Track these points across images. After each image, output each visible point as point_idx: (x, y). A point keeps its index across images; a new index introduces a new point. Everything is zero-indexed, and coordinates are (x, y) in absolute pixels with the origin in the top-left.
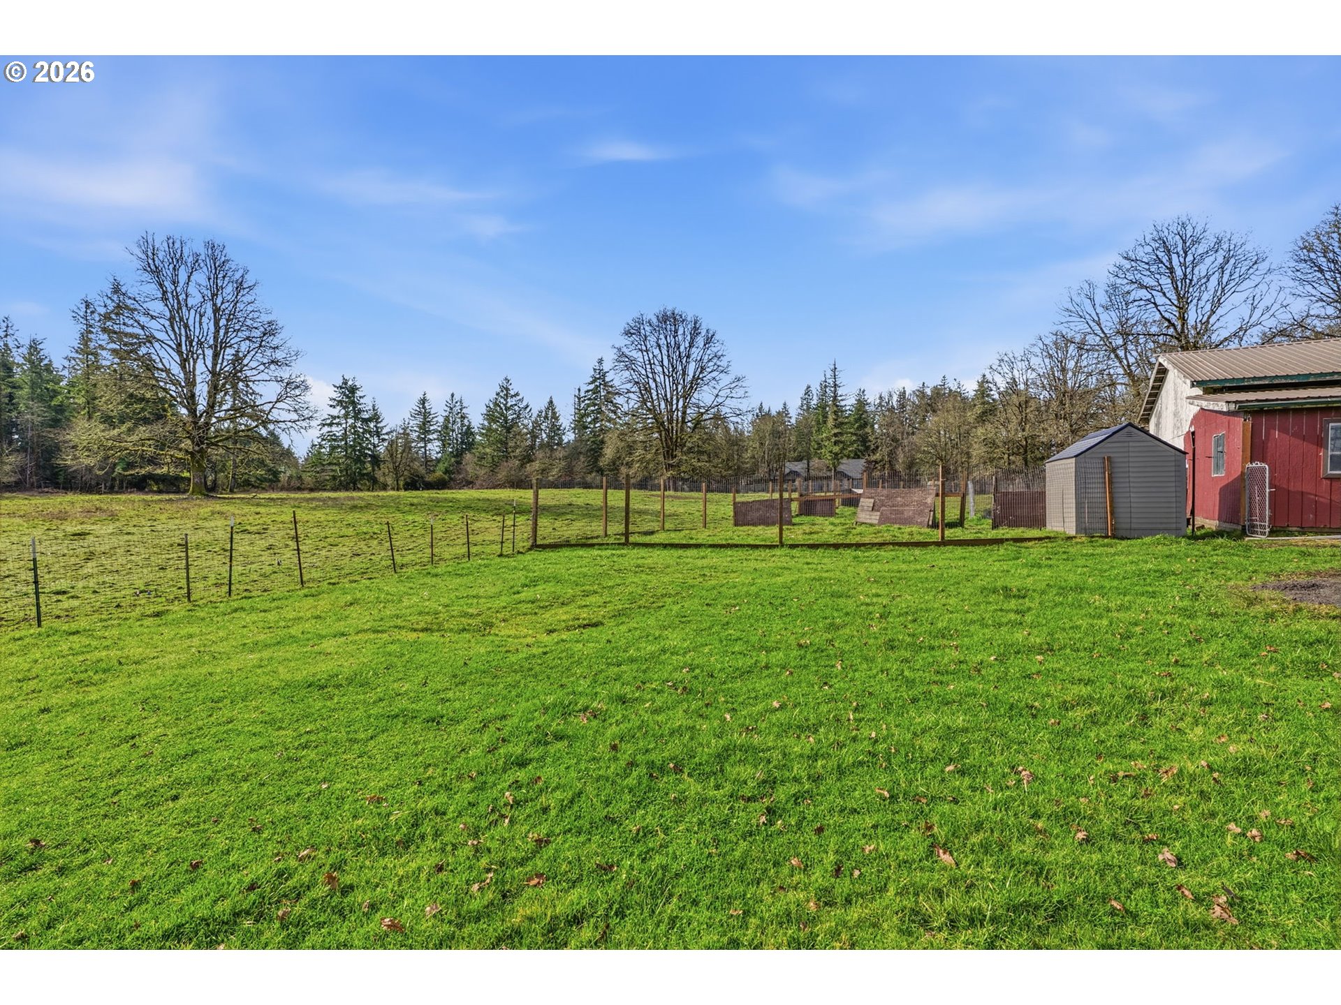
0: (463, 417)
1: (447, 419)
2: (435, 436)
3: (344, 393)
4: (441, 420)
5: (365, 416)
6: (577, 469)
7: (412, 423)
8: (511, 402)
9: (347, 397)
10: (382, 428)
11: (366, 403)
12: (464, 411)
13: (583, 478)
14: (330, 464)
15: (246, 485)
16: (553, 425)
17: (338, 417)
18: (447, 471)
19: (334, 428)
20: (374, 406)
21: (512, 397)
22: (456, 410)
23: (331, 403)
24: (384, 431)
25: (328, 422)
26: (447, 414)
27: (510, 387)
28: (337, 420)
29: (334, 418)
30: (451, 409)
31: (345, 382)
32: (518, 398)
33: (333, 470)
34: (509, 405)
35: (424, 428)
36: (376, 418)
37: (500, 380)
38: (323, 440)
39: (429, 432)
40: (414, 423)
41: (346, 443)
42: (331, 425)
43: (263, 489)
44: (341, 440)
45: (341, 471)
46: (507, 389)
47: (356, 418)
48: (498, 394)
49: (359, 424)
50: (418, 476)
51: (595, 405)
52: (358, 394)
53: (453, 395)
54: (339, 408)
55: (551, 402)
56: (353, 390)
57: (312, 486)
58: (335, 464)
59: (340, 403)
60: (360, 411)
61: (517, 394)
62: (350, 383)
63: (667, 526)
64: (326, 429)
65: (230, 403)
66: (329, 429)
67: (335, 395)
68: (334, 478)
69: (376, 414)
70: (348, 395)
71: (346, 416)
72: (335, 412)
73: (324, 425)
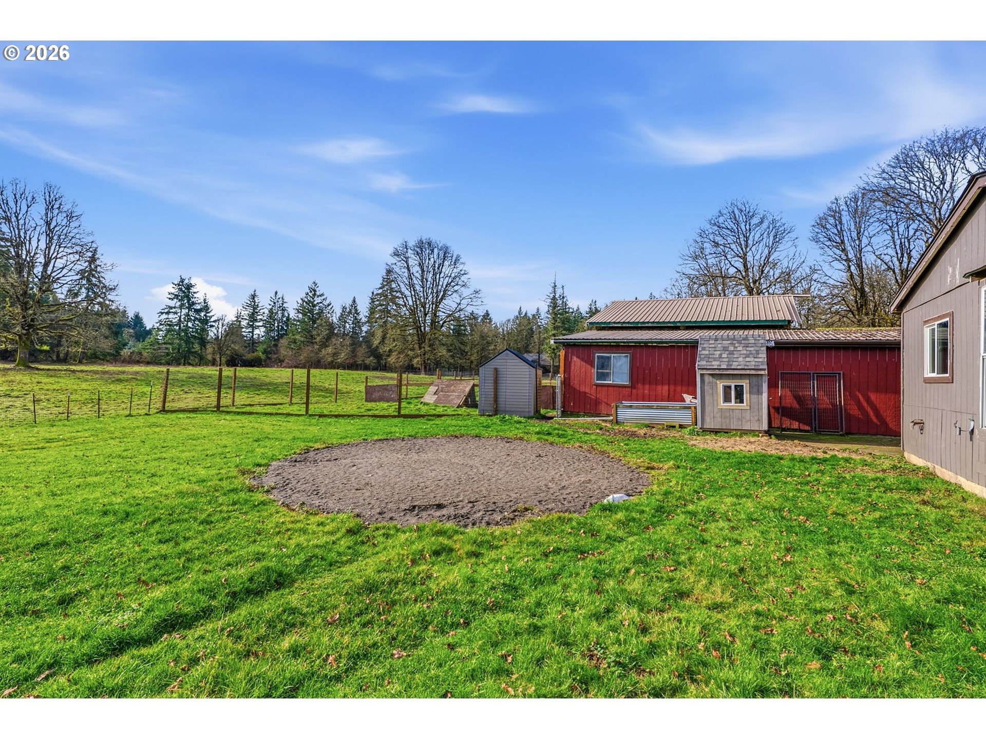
0: (284, 310)
1: (271, 311)
2: (261, 324)
3: (181, 290)
4: (267, 311)
5: (198, 307)
6: (359, 354)
7: (243, 313)
8: (317, 300)
9: (184, 292)
10: (211, 317)
11: (199, 297)
12: (285, 305)
13: (363, 361)
14: (165, 343)
15: (94, 357)
16: (356, 319)
17: (175, 308)
18: (265, 352)
19: (171, 316)
20: (205, 300)
21: (318, 297)
22: (279, 305)
23: (170, 296)
24: (212, 319)
25: (166, 311)
26: (270, 307)
27: (317, 289)
28: (173, 310)
29: (171, 308)
30: (275, 303)
31: (182, 281)
32: (323, 297)
33: (167, 348)
34: (315, 303)
35: (253, 317)
36: (206, 308)
37: (310, 284)
38: (161, 324)
39: (256, 320)
40: (245, 313)
41: (180, 328)
42: (168, 313)
43: (108, 361)
44: (176, 325)
45: (173, 349)
46: (315, 291)
47: (189, 308)
48: (307, 294)
49: (191, 313)
50: (237, 355)
51: (382, 305)
52: (193, 290)
53: (276, 293)
54: (175, 300)
55: (354, 301)
56: (189, 287)
57: (149, 359)
58: (169, 344)
59: (176, 296)
60: (194, 303)
61: (322, 295)
62: (186, 281)
63: (294, 401)
64: (164, 316)
65: (84, 295)
66: (166, 316)
67: (173, 291)
68: (168, 354)
69: (207, 306)
70: (185, 292)
71: (181, 307)
72: (172, 303)
73: (162, 313)
